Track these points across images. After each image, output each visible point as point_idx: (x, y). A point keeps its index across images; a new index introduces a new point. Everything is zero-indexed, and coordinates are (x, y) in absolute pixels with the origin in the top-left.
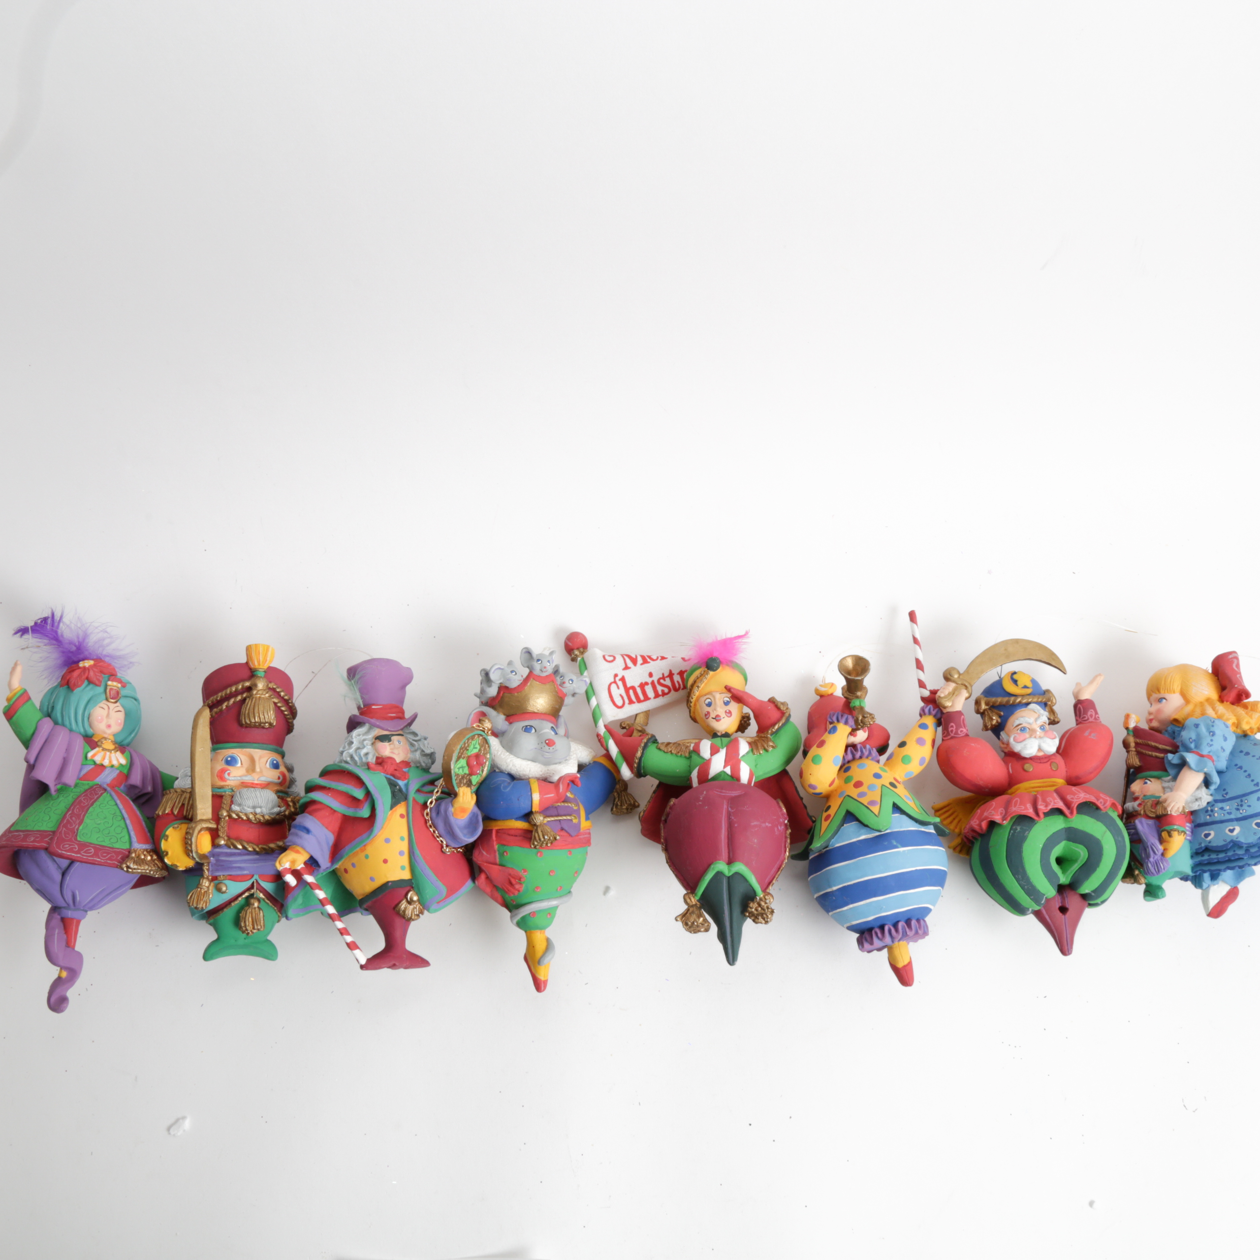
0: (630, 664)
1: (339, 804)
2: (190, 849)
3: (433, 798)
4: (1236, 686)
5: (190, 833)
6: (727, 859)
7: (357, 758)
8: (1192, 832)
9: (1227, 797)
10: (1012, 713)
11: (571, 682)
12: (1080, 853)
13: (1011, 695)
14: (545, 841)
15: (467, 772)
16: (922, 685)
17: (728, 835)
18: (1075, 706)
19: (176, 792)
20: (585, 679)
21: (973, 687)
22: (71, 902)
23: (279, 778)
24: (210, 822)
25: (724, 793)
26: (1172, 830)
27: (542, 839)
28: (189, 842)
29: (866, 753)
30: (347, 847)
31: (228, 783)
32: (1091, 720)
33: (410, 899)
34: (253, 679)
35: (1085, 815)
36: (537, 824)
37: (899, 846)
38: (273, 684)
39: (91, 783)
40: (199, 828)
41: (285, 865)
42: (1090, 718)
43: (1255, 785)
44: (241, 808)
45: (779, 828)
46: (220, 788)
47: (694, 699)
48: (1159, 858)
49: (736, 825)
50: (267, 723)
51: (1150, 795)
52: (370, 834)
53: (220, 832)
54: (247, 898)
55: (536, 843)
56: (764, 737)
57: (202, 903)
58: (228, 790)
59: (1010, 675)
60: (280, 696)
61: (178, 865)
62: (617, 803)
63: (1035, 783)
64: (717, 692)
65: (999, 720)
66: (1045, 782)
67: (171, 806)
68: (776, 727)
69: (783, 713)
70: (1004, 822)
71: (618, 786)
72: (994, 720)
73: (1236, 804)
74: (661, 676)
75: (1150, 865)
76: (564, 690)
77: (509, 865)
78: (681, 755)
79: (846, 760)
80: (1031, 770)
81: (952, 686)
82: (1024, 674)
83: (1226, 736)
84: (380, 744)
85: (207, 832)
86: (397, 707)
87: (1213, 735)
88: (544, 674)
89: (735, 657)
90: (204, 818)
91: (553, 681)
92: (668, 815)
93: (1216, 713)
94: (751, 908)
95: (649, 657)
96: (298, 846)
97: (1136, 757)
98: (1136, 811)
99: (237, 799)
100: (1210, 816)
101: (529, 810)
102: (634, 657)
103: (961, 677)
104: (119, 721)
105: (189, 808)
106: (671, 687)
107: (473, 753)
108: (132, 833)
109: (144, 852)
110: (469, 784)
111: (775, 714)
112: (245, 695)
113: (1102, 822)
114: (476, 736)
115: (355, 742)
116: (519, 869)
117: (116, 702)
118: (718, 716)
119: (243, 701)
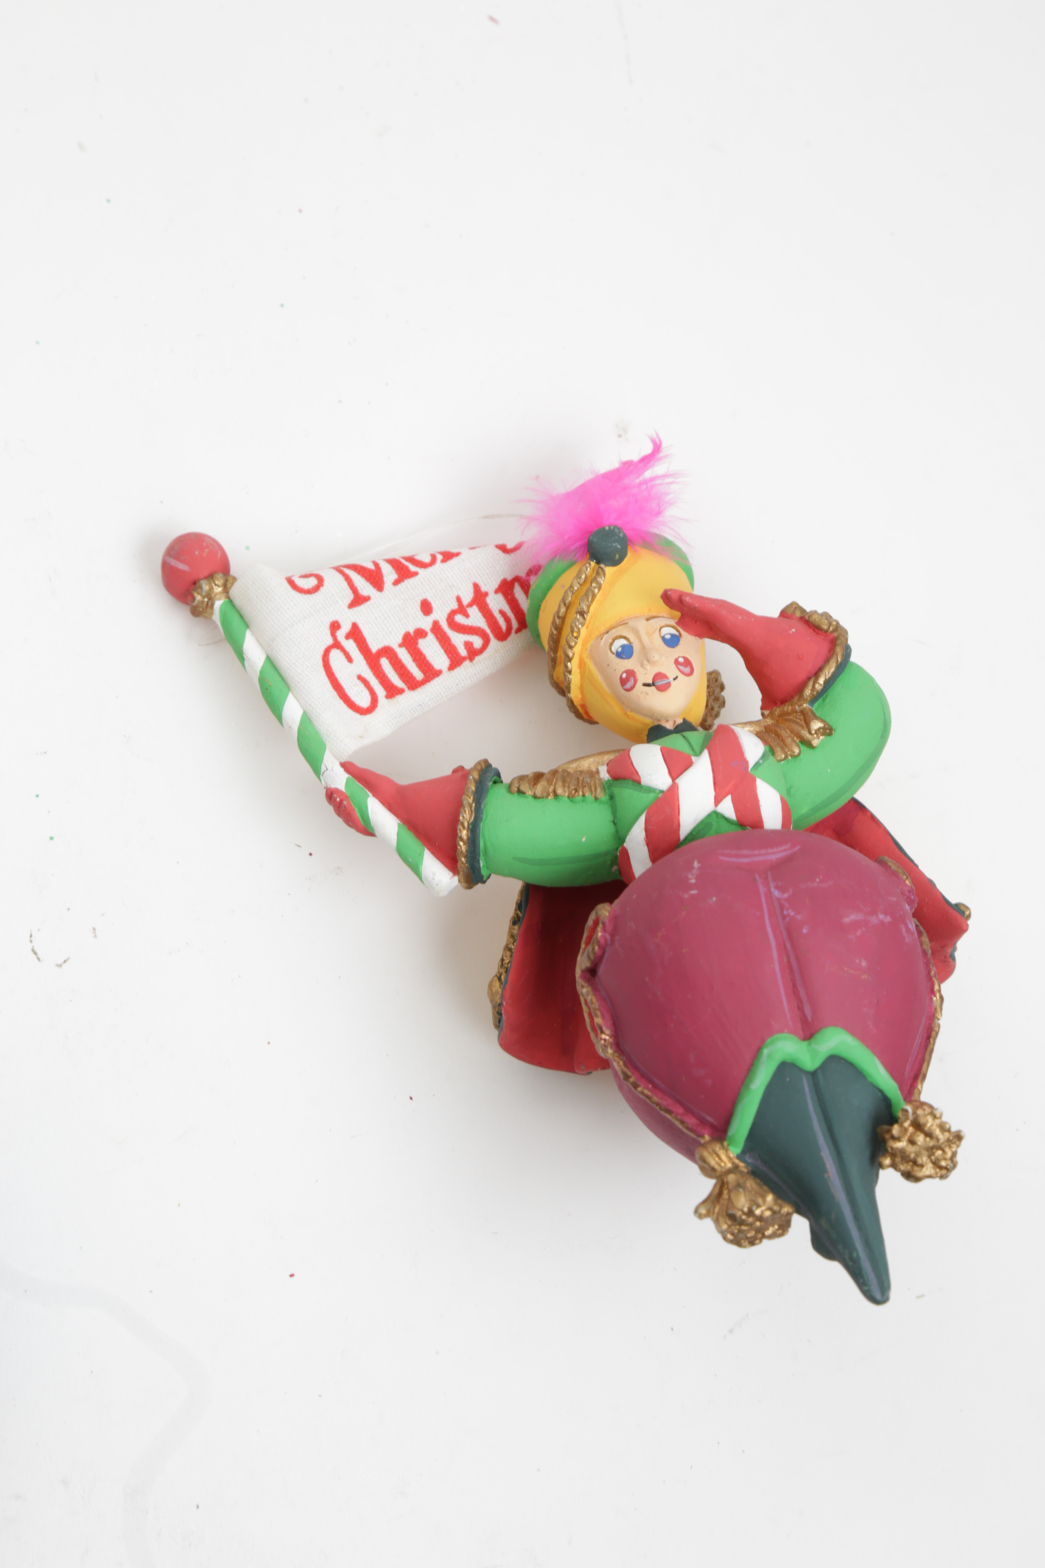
0: (364, 587)
6: (798, 1026)
17: (790, 961)
49: (803, 932)
56: (793, 713)
64: (639, 617)
68: (822, 678)
69: (830, 642)
74: (455, 606)
78: (584, 795)
92: (602, 946)
94: (897, 1139)
95: (411, 560)
102: (371, 566)
106: (488, 631)
111: (811, 645)
118: (659, 676)
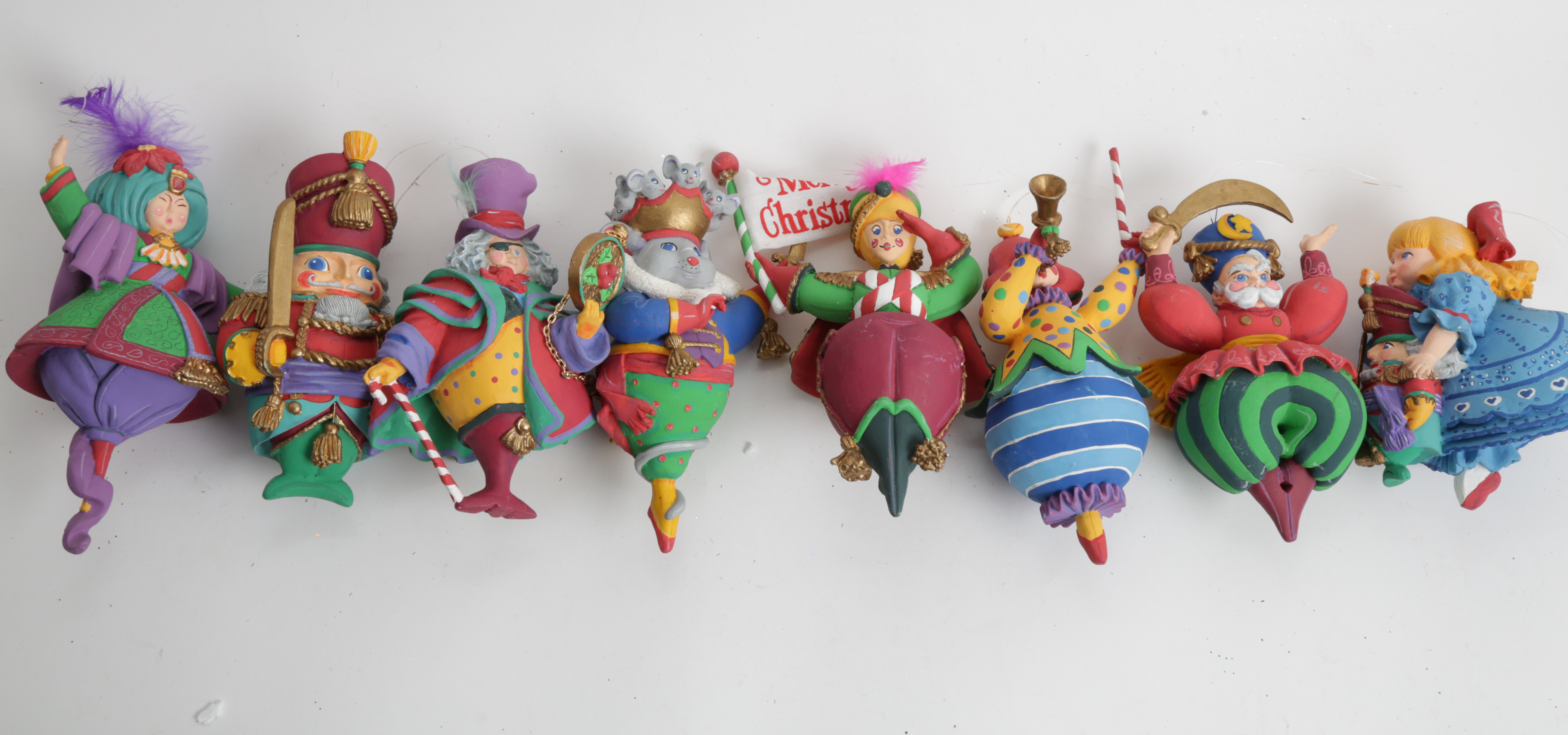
0: (786, 188)
1: (444, 313)
2: (261, 357)
3: (555, 313)
4: (1497, 239)
5: (262, 339)
6: (894, 395)
7: (467, 265)
8: (1443, 405)
9: (1486, 363)
10: (1228, 259)
11: (719, 200)
12: (1307, 417)
13: (1226, 239)
14: (683, 366)
15: (597, 284)
16: (1122, 226)
17: (896, 368)
18: (1303, 259)
19: (248, 296)
20: (735, 198)
21: (1183, 229)
22: (105, 421)
23: (372, 290)
24: (287, 329)
25: (892, 322)
26: (1418, 396)
27: (680, 364)
28: (261, 350)
29: (1057, 296)
30: (450, 363)
31: (312, 288)
32: (1321, 273)
33: (521, 427)
34: (350, 171)
35: (1313, 373)
36: (675, 347)
37: (1094, 393)
38: (372, 180)
39: (143, 283)
40: (274, 333)
41: (375, 378)
42: (1320, 271)
43: (1520, 349)
44: (326, 315)
45: (955, 366)
46: (301, 295)
47: (860, 227)
48: (1402, 431)
49: (905, 357)
50: (363, 222)
51: (1392, 360)
52: (479, 347)
53: (297, 343)
54: (324, 424)
55: (672, 368)
56: (940, 271)
57: (270, 423)
58: (310, 297)
59: (1227, 217)
60: (379, 195)
61: (244, 378)
62: (765, 343)
63: (1254, 338)
64: (886, 219)
65: (1213, 268)
66: (1267, 338)
67: (241, 311)
68: (954, 259)
69: (962, 245)
70: (1218, 375)
71: (766, 326)
72: (1207, 267)
73: (1497, 371)
74: (822, 205)
75: (1391, 438)
76: (711, 208)
77: (639, 397)
78: (843, 285)
79: (1033, 303)
80: (1250, 323)
81: (1158, 227)
82: (1244, 217)
83: (1485, 293)
84: (495, 252)
85: (283, 341)
86: (516, 215)
87: (1468, 291)
88: (690, 187)
89: (909, 183)
90: (281, 324)
91: (699, 196)
92: (827, 346)
93: (1472, 270)
94: (920, 451)
95: (810, 183)
96: (393, 357)
97: (1374, 318)
98: (1375, 378)
99: (322, 305)
100: (1465, 385)
101: (666, 331)
102: (792, 181)
103: (1169, 217)
104: (182, 217)
105: (262, 315)
106: (833, 218)
107: (604, 262)
108: (190, 340)
109: (202, 363)
110: (598, 299)
111: (953, 245)
112: (338, 189)
113: (1334, 382)
114: (610, 243)
115: (466, 248)
116: (650, 402)
117: (180, 194)
118: (887, 244)
119: (337, 195)
